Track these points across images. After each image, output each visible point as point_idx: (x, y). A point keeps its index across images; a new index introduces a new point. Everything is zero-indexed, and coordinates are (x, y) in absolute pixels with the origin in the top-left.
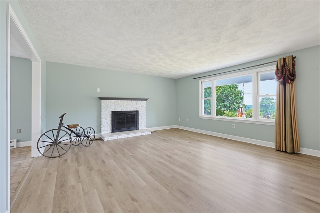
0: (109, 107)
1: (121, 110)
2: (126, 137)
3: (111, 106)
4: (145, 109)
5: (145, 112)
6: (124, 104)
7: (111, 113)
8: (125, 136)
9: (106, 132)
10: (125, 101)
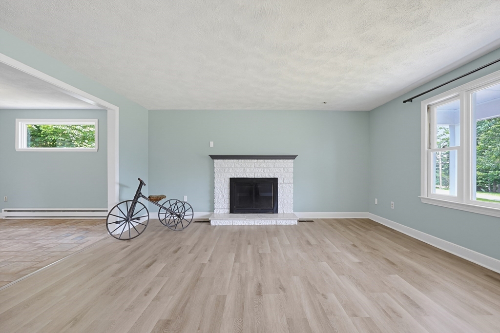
0: (226, 171)
1: (246, 177)
2: (247, 224)
3: (229, 169)
4: (292, 175)
5: (292, 181)
6: (251, 166)
7: (228, 181)
8: (245, 222)
9: (222, 212)
10: (253, 160)
